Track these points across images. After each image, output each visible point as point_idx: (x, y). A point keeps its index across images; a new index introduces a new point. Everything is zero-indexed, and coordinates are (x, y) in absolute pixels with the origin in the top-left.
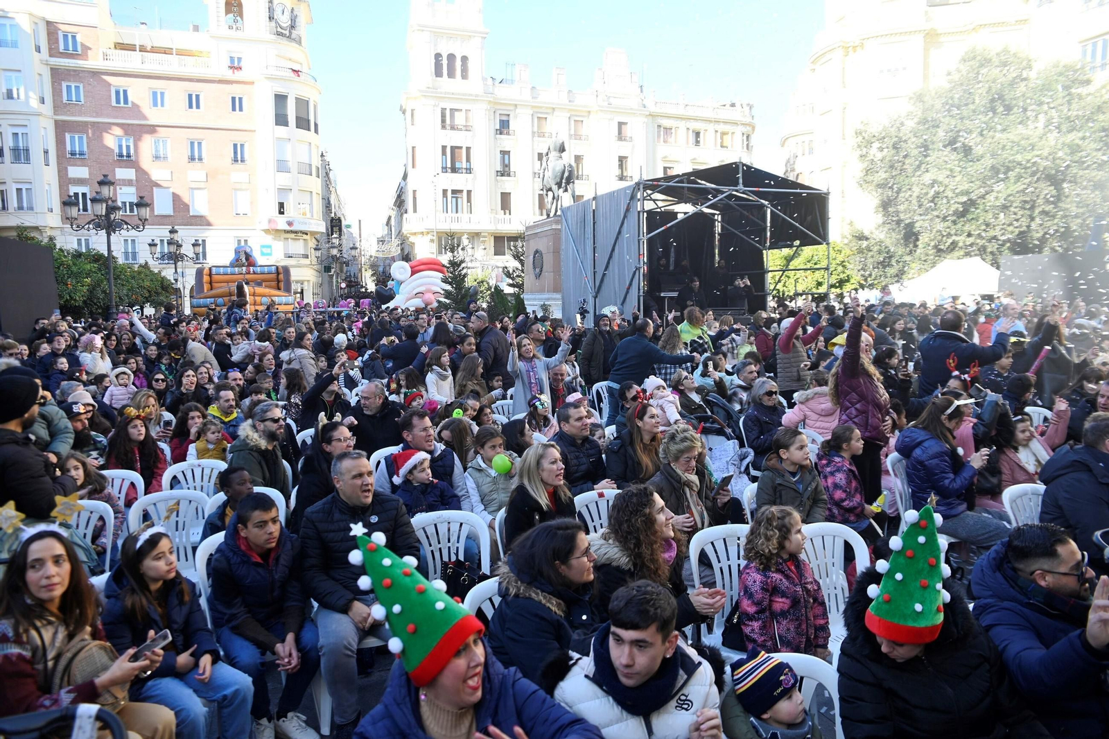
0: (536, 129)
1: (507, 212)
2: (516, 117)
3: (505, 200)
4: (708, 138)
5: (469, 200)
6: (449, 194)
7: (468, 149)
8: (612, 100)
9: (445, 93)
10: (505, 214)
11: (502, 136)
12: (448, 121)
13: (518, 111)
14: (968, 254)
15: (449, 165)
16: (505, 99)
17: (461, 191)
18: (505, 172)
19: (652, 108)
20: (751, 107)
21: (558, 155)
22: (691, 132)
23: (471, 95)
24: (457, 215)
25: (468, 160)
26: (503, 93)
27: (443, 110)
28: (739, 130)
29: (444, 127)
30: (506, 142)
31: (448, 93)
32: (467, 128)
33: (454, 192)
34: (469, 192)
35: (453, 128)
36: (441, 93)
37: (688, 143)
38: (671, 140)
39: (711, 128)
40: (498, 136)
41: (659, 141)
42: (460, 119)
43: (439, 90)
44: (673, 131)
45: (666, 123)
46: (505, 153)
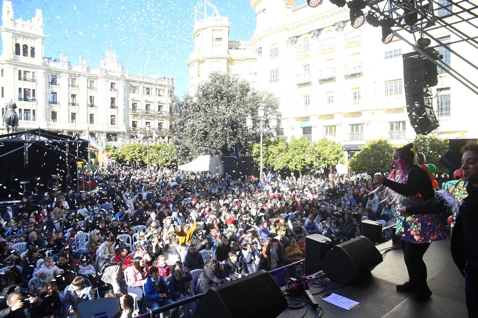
0: (70, 83)
1: (55, 120)
2: (60, 77)
3: (54, 115)
4: (153, 91)
5: (34, 114)
6: (23, 111)
7: (34, 91)
8: (108, 73)
9: (21, 63)
10: (54, 121)
11: (52, 86)
12: (22, 76)
13: (61, 74)
14: (206, 154)
15: (23, 97)
16: (54, 69)
17: (29, 110)
18: (54, 102)
19: (127, 78)
20: (172, 79)
21: (12, 109)
22: (145, 88)
23: (35, 65)
24: (26, 121)
25: (34, 95)
26: (53, 65)
27: (20, 72)
28: (167, 89)
29: (20, 79)
30: (55, 88)
31: (22, 63)
32: (33, 81)
33: (25, 110)
34: (34, 111)
35: (25, 80)
36: (18, 63)
37: (144, 93)
38: (137, 91)
39: (154, 87)
40: (50, 85)
41: (130, 92)
42: (29, 76)
43: (17, 61)
44: (137, 87)
45: (134, 84)
46: (54, 93)
